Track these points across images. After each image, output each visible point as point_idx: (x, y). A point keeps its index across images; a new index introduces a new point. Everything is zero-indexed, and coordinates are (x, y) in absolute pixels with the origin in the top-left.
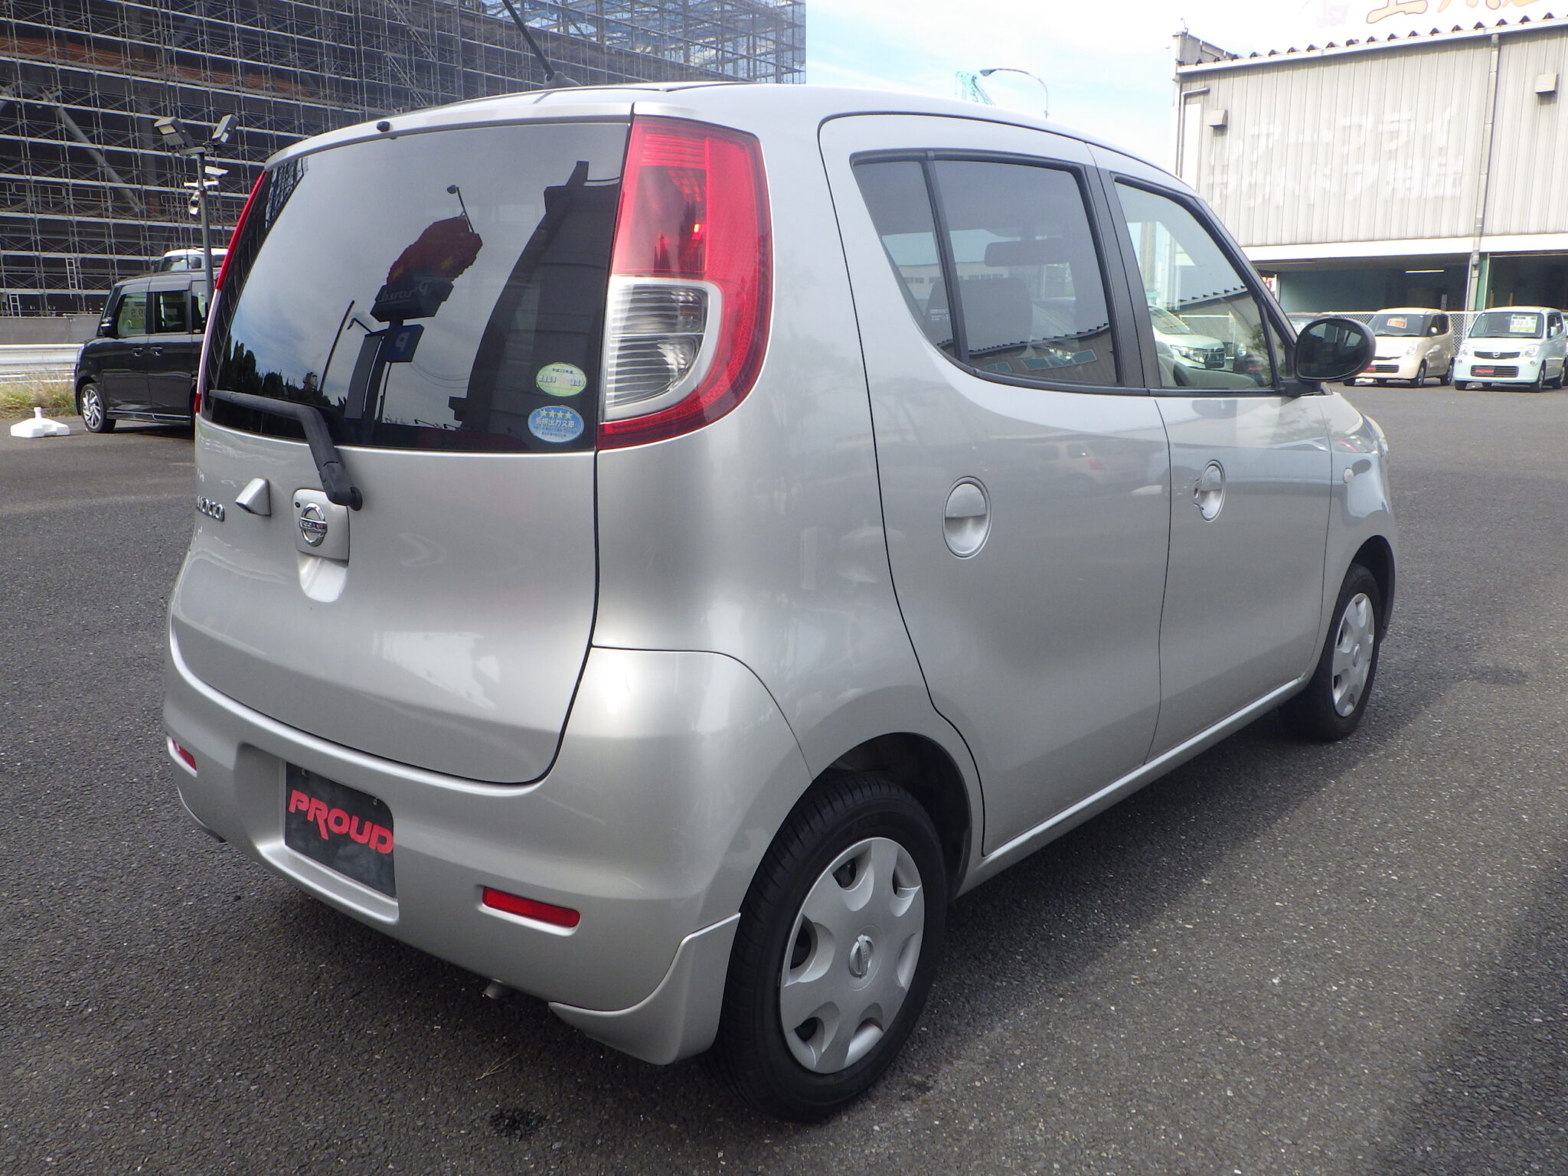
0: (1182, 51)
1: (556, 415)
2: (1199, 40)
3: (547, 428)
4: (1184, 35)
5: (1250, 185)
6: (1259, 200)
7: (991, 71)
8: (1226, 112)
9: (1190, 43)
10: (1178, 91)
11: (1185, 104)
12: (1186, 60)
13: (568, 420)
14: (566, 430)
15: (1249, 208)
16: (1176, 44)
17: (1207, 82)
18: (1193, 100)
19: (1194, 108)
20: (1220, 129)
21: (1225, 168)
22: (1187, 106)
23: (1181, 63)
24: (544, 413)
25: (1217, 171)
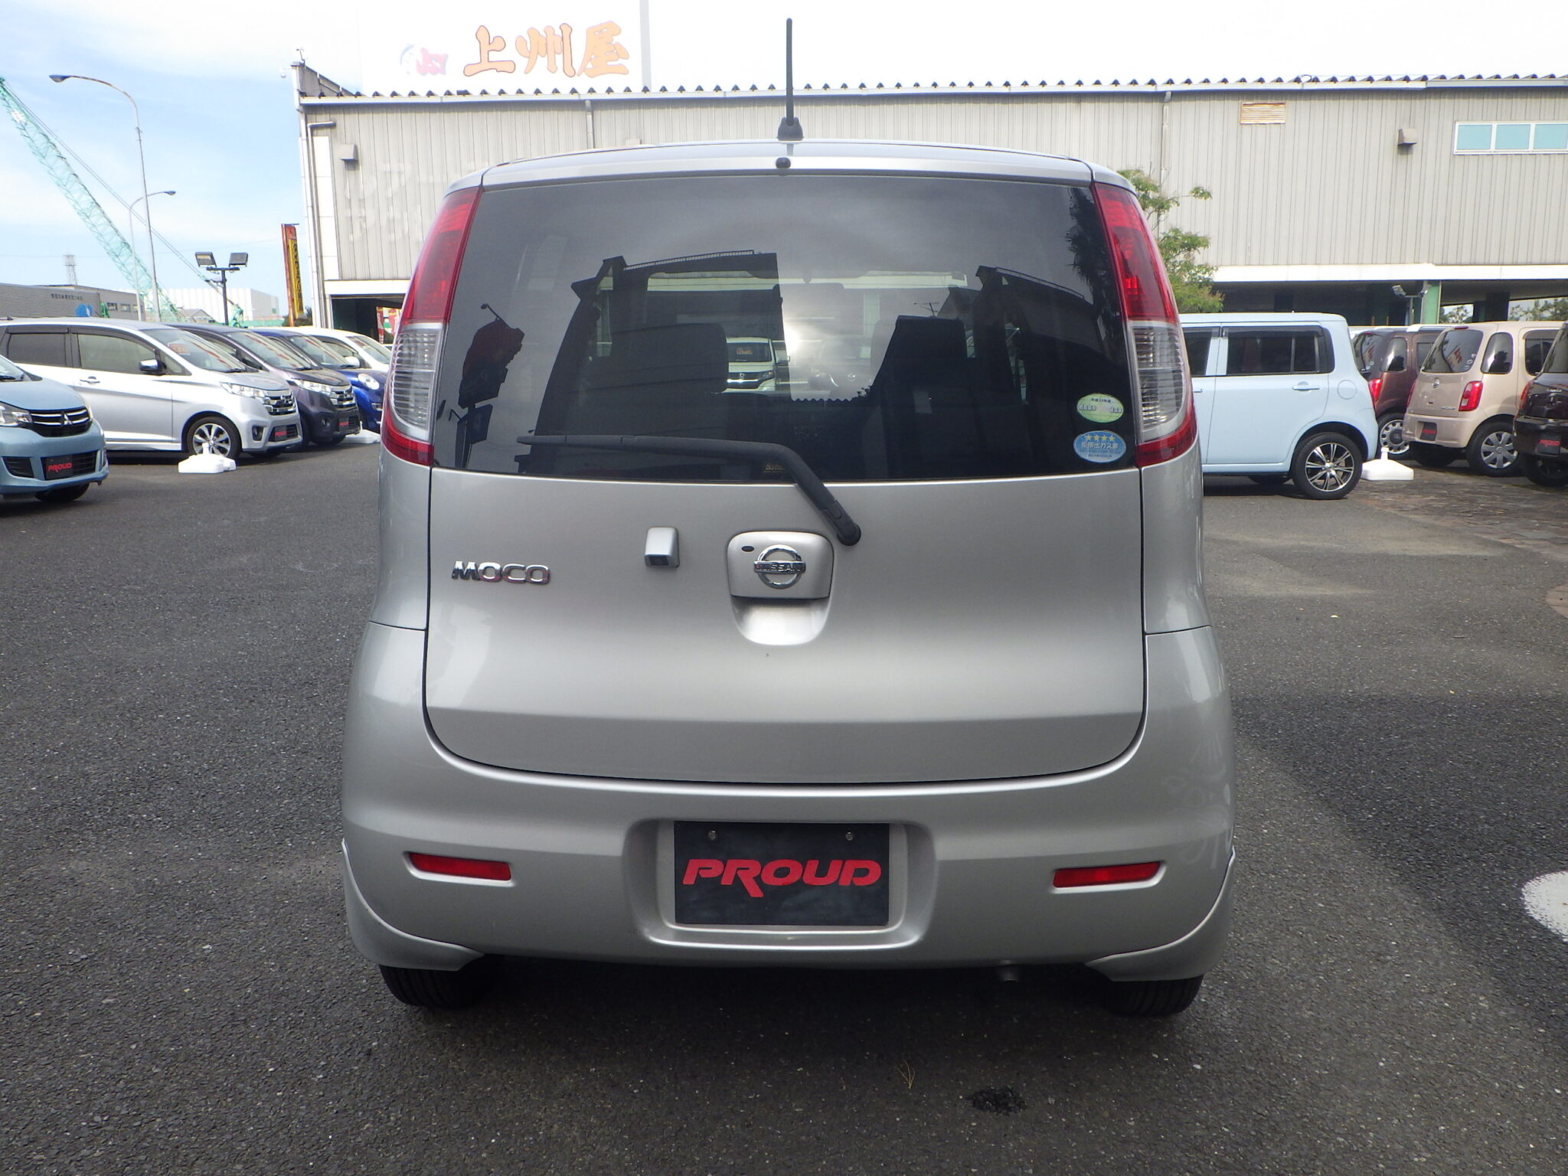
0: (302, 82)
1: (1100, 439)
2: (316, 73)
3: (1093, 450)
4: (302, 67)
5: (388, 220)
6: (399, 236)
7: (64, 78)
8: (356, 148)
9: (307, 73)
10: (303, 122)
11: (312, 135)
12: (308, 91)
13: (1111, 442)
14: (1111, 451)
15: (390, 243)
16: (294, 75)
17: (332, 116)
18: (320, 132)
19: (322, 141)
20: (352, 163)
21: (362, 202)
22: (315, 138)
23: (303, 94)
24: (1089, 437)
25: (354, 204)
